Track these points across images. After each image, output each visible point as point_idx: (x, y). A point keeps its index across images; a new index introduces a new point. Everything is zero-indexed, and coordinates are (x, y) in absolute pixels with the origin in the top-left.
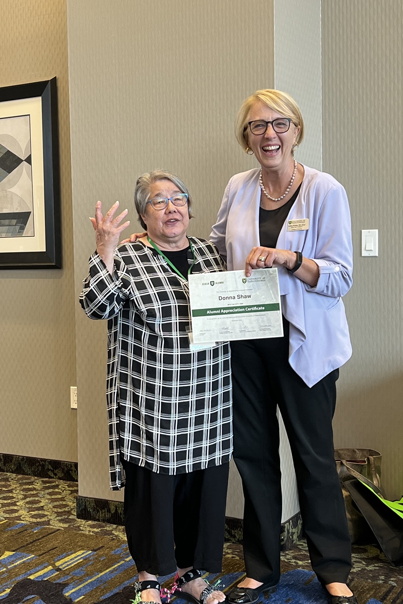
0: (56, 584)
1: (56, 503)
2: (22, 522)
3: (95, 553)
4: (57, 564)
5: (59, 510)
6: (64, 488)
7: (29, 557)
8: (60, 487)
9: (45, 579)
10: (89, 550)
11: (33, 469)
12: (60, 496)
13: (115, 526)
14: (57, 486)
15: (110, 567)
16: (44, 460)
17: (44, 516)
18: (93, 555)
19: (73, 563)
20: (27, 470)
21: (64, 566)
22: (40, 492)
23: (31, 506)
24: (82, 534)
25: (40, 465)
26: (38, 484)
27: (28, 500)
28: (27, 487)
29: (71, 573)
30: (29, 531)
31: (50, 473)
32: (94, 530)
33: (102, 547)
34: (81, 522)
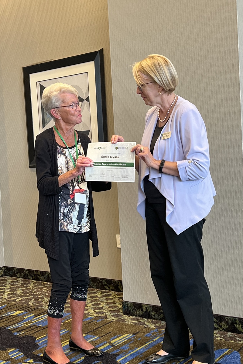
0: (112, 354)
1: (111, 305)
2: (90, 316)
3: (135, 335)
4: (112, 342)
5: (112, 309)
6: (115, 296)
7: (95, 338)
8: (112, 295)
9: (105, 351)
10: (131, 334)
11: (96, 284)
12: (112, 301)
13: (146, 319)
14: (110, 295)
15: (144, 344)
16: (102, 279)
17: (103, 313)
18: (133, 337)
19: (121, 342)
20: (92, 284)
21: (116, 343)
22: (101, 298)
23: (95, 307)
24: (126, 324)
25: (100, 282)
26: (99, 293)
27: (93, 303)
28: (93, 295)
29: (120, 348)
30: (94, 322)
31: (106, 287)
32: (133, 322)
33: (139, 332)
34: (126, 317)
